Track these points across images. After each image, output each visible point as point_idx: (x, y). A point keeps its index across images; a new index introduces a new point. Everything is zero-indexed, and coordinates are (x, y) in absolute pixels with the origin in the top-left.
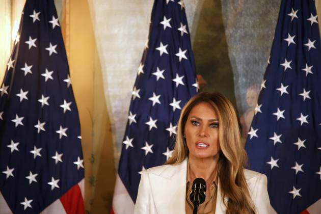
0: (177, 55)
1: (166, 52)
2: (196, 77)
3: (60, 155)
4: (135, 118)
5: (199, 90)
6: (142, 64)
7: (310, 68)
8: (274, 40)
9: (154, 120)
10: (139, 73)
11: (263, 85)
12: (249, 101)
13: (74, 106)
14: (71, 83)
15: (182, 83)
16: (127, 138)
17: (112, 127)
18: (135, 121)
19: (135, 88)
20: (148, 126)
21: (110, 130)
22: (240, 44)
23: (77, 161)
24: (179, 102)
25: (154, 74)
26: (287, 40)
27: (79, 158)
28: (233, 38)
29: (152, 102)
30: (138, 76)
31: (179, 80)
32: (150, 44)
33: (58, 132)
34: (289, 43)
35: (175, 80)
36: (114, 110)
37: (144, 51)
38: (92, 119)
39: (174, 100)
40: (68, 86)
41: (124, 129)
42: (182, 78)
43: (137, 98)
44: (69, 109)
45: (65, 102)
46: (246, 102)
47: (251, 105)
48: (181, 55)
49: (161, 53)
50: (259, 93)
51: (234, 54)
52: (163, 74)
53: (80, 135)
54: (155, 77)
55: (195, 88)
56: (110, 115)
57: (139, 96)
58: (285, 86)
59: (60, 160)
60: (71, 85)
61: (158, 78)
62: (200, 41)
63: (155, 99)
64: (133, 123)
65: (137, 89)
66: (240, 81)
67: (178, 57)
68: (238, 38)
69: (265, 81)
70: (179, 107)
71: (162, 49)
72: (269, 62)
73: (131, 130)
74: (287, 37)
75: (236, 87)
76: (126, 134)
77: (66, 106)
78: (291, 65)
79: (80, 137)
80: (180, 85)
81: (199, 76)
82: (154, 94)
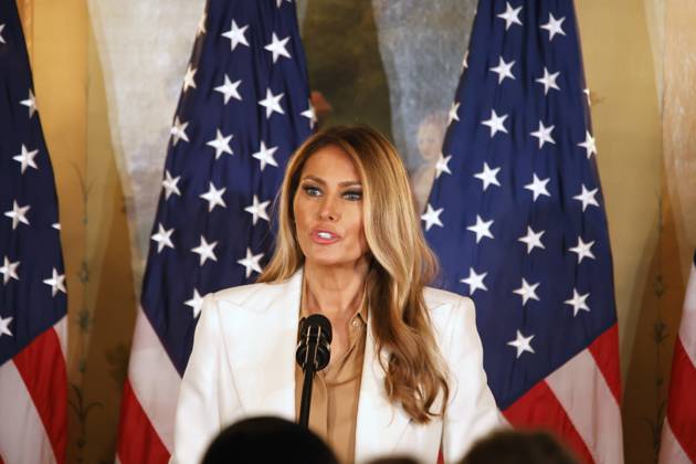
0: (269, 48)
1: (244, 41)
2: (309, 96)
3: (14, 265)
4: (178, 185)
5: (316, 124)
6: (192, 69)
7: (554, 77)
8: (477, 17)
9: (218, 188)
10: (186, 88)
11: (453, 115)
12: (422, 147)
13: (43, 159)
14: (35, 107)
15: (279, 110)
16: (161, 228)
17: (128, 203)
18: (177, 192)
19: (177, 121)
20: (206, 202)
21: (124, 210)
22: (403, 25)
23: (50, 277)
24: (272, 150)
25: (219, 89)
26: (504, 16)
27: (55, 272)
28: (388, 12)
29: (214, 150)
30: (183, 94)
31: (272, 103)
32: (208, 23)
33: (9, 214)
34: (509, 24)
35: (263, 103)
36: (131, 167)
37: (197, 40)
38: (83, 187)
39: (263, 146)
40: (31, 113)
41: (153, 210)
42: (279, 97)
43: (181, 140)
44: (33, 165)
45: (24, 149)
46: (417, 150)
47: (426, 157)
48: (278, 47)
49: (234, 45)
50: (445, 131)
51: (391, 46)
52: (238, 89)
53: (57, 221)
54: (222, 95)
55: (308, 119)
56: (123, 176)
57: (185, 138)
58: (499, 115)
59: (14, 276)
60: (36, 113)
61: (227, 99)
62: (317, 18)
63: (221, 144)
64: (173, 195)
65: (182, 122)
66: (403, 105)
67: (271, 53)
68: (399, 12)
69: (458, 105)
70: (272, 162)
71: (236, 35)
72: (465, 64)
73: (168, 211)
74: (504, 10)
75: (394, 118)
76: (159, 219)
77: (26, 158)
78: (512, 70)
79: (57, 226)
80: (274, 113)
81: (315, 95)
82: (219, 134)
